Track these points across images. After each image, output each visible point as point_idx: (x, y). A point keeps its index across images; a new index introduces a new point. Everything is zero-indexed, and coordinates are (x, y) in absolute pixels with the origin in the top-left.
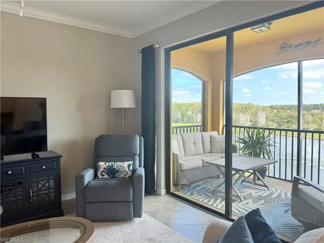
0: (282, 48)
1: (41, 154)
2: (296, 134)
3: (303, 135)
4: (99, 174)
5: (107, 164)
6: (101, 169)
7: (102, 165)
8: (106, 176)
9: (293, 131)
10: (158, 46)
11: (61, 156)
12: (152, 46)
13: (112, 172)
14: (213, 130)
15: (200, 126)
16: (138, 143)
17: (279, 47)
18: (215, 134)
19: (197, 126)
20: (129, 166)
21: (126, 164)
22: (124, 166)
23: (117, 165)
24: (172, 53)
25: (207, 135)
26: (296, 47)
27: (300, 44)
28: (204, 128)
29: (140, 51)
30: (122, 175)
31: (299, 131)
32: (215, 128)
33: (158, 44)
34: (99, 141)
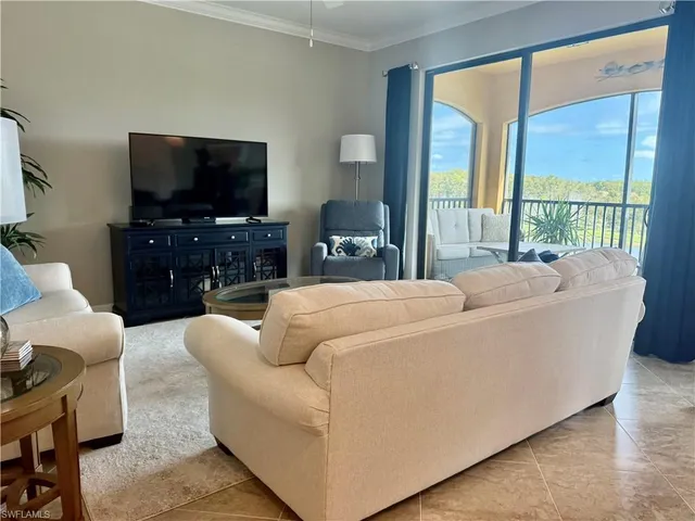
0: (607, 71)
1: (262, 219)
2: (619, 209)
3: (629, 211)
4: (334, 251)
5: (344, 239)
6: (336, 245)
7: (337, 240)
8: (343, 254)
9: (615, 205)
10: (416, 67)
11: (288, 224)
12: (407, 66)
13: (351, 249)
14: (486, 205)
15: (465, 200)
16: (382, 212)
17: (603, 68)
18: (489, 211)
19: (460, 200)
20: (373, 242)
21: (369, 240)
22: (368, 242)
23: (357, 240)
24: (436, 77)
25: (478, 212)
26: (630, 70)
27: (637, 65)
28: (471, 202)
29: (386, 73)
30: (365, 254)
31: (624, 206)
32: (489, 202)
33: (416, 63)
34: (327, 209)
